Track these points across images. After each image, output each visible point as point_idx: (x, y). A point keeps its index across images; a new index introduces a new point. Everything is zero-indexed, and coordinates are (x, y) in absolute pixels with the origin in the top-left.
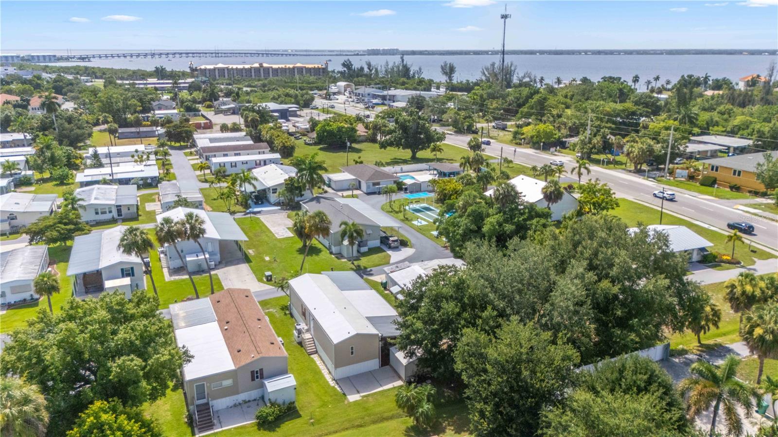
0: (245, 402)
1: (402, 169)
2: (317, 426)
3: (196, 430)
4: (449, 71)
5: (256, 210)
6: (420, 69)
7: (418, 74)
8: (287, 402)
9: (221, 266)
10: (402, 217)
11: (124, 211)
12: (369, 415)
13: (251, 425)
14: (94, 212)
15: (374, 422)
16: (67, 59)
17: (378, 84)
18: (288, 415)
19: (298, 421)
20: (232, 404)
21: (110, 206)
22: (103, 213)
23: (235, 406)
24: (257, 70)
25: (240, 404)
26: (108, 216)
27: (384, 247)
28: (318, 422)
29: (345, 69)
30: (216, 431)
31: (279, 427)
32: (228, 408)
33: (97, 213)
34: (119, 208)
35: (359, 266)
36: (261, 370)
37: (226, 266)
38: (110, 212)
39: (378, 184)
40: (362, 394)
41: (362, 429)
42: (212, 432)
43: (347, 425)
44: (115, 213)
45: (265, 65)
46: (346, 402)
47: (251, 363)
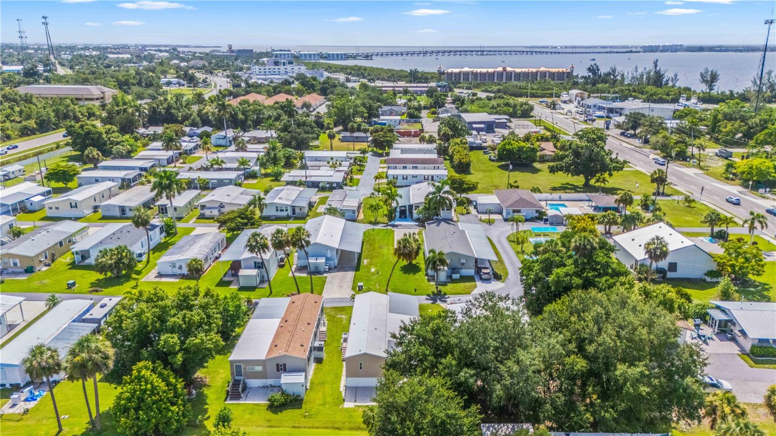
0: (271, 386)
1: (560, 198)
2: (306, 420)
3: (229, 398)
4: (711, 79)
5: (397, 223)
6: (676, 76)
7: (672, 81)
8: (296, 394)
9: (335, 270)
10: (519, 250)
11: (297, 210)
12: (350, 423)
13: (264, 405)
14: (275, 209)
15: (351, 429)
16: (354, 57)
17: (617, 93)
18: (293, 405)
19: (297, 412)
20: (261, 385)
21: (286, 206)
22: (282, 210)
23: (264, 387)
24: (500, 75)
25: (267, 387)
26: (284, 214)
27: (476, 277)
28: (310, 416)
29: (591, 74)
30: (240, 402)
31: (281, 412)
32: (258, 387)
33: (277, 210)
34: (294, 208)
35: (440, 291)
36: (285, 365)
37: (338, 271)
38: (287, 210)
39: (519, 211)
40: (357, 404)
41: (338, 431)
42: (237, 402)
43: (330, 425)
44: (290, 212)
45: (509, 69)
46: (341, 406)
47: (278, 357)
